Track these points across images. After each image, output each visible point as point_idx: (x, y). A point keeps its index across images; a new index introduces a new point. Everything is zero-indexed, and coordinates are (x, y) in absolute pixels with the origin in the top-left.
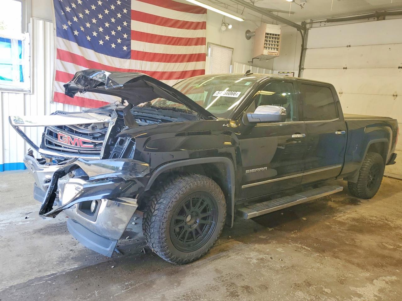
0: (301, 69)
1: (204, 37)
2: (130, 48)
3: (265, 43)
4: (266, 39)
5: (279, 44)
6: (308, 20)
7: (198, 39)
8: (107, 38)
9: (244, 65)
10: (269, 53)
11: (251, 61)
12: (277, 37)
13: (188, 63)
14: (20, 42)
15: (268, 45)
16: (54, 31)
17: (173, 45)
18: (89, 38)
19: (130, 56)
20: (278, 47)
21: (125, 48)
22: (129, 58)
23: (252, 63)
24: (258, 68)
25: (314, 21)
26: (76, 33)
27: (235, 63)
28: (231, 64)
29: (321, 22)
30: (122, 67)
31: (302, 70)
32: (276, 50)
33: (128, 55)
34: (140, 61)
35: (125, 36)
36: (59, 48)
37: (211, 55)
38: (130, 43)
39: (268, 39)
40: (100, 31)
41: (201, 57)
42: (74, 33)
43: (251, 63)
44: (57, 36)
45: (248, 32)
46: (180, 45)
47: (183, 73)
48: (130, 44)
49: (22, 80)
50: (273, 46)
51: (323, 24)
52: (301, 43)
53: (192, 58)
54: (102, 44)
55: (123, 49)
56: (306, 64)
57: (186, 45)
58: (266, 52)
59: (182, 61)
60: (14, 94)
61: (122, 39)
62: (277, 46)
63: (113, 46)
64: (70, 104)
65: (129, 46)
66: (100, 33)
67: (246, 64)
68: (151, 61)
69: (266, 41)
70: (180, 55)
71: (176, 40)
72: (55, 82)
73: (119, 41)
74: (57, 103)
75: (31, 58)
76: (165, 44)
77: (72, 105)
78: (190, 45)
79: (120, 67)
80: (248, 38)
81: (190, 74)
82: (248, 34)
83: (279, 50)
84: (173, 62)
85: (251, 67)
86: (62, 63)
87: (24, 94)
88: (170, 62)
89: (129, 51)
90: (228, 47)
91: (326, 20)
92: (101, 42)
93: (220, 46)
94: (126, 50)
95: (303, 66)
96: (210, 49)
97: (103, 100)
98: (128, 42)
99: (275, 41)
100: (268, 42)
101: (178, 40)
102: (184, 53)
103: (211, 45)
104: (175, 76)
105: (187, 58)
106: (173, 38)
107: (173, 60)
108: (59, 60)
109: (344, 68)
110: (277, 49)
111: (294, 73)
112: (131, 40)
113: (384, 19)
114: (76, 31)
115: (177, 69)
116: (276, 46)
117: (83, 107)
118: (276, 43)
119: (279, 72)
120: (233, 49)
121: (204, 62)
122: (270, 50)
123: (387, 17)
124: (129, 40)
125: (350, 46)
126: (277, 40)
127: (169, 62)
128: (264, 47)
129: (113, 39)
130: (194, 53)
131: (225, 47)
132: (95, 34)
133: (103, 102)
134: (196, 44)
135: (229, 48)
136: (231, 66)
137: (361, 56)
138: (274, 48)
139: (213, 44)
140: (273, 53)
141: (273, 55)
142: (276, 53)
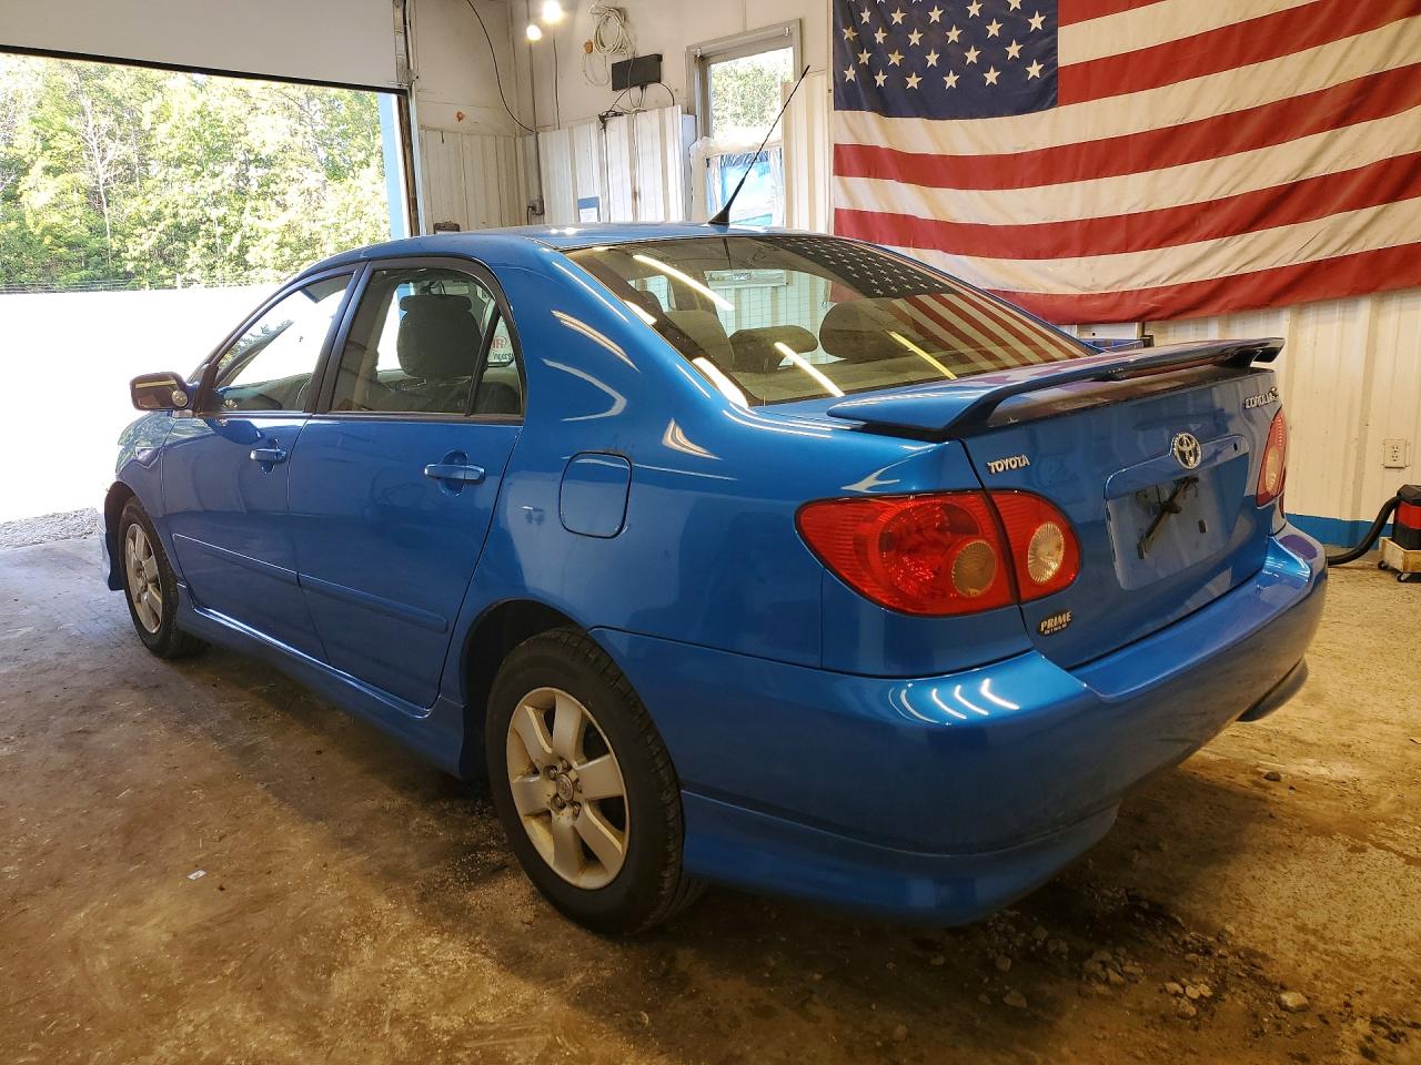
2: (1054, 63)
8: (972, 56)
18: (913, 82)
19: (1054, 95)
21: (1031, 71)
22: (1053, 104)
26: (881, 79)
30: (1025, 148)
33: (1043, 96)
34: (1096, 101)
35: (1036, 22)
36: (841, 142)
38: (1056, 40)
42: (877, 82)
44: (835, 107)
48: (1056, 47)
54: (955, 86)
55: (1028, 74)
59: (1369, 23)
61: (1025, 37)
63: (992, 77)
65: (1048, 54)
66: (950, 49)
68: (1153, 85)
73: (1014, 50)
79: (1017, 148)
84: (1304, 47)
86: (844, 185)
88: (1279, 55)
89: (1047, 75)
92: (951, 81)
94: (1038, 75)
98: (1046, 40)
104: (1309, 119)
107: (1304, 37)
108: (836, 177)
112: (1060, 29)
114: (881, 73)
124: (1050, 31)
129: (993, 52)
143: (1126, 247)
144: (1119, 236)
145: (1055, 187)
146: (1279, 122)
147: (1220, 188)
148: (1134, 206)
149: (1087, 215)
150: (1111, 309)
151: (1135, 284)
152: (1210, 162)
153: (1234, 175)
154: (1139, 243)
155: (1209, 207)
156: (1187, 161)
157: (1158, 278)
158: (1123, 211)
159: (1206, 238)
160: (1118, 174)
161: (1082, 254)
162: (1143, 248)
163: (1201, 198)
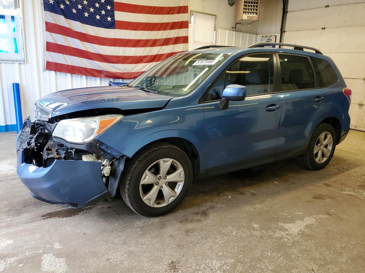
0: (282, 31)
1: (186, 5)
2: (114, 19)
3: (244, 9)
4: (245, 4)
5: (258, 8)
7: (180, 8)
8: (92, 10)
9: (227, 31)
10: (248, 18)
11: (235, 26)
13: (171, 30)
14: (13, 18)
15: (247, 10)
16: (41, 6)
17: (155, 14)
18: (74, 11)
20: (257, 12)
21: (109, 19)
22: (114, 28)
23: (236, 28)
24: (241, 33)
26: (62, 6)
27: (218, 29)
28: (215, 30)
30: (108, 37)
31: (283, 33)
32: (255, 14)
33: (113, 25)
34: (124, 30)
35: (109, 8)
36: (47, 21)
37: (194, 23)
38: (114, 13)
39: (248, 4)
40: (84, 4)
41: (184, 25)
42: (60, 7)
44: (45, 10)
46: (162, 14)
47: (167, 40)
49: (17, 52)
50: (253, 10)
52: (282, 7)
53: (174, 26)
54: (87, 16)
55: (108, 19)
56: (287, 27)
57: (168, 14)
58: (245, 17)
59: (165, 29)
60: (10, 64)
61: (106, 10)
62: (257, 10)
63: (98, 17)
64: (61, 72)
65: (113, 16)
66: (85, 6)
67: (229, 30)
68: (135, 30)
69: (245, 6)
70: (162, 24)
71: (158, 9)
72: (47, 52)
73: (103, 12)
74: (50, 71)
75: (23, 31)
76: (147, 13)
77: (63, 72)
78: (172, 14)
79: (105, 36)
80: (231, 5)
81: (173, 41)
82: (230, 1)
83: (258, 14)
84: (157, 30)
85: (235, 32)
86: (51, 35)
87: (19, 64)
88: (154, 31)
89: (113, 21)
90: (210, 15)
92: (86, 14)
93: (203, 13)
94: (110, 20)
95: (284, 29)
96: (193, 16)
97: (91, 67)
98: (112, 13)
99: (254, 6)
100: (248, 7)
101: (160, 10)
102: (167, 21)
103: (194, 13)
104: (158, 44)
105: (169, 26)
106: (155, 7)
107: (156, 28)
109: (322, 29)
110: (256, 13)
111: (276, 36)
112: (115, 11)
114: (62, 5)
115: (161, 36)
116: (255, 10)
117: (73, 74)
118: (255, 7)
119: (262, 36)
120: (216, 16)
121: (187, 29)
122: (250, 15)
124: (112, 11)
125: (328, 6)
126: (256, 5)
127: (152, 30)
128: (244, 12)
129: (98, 11)
130: (177, 21)
131: (208, 14)
132: (80, 7)
133: (91, 69)
134: (179, 13)
135: (212, 15)
136: (215, 31)
137: (339, 15)
138: (253, 13)
139: (196, 12)
140: (252, 17)
141: (252, 19)
142: (255, 17)
143: (131, 63)
144: (130, 60)
145: (116, 47)
146: (154, 43)
147: (147, 53)
148: (133, 54)
149: (124, 55)
150: (130, 76)
151: (133, 71)
152: (145, 48)
153: (148, 51)
154: (134, 62)
155: (145, 57)
156: (141, 47)
157: (138, 70)
158: (131, 55)
159: (145, 63)
160: (129, 47)
161: (123, 63)
162: (135, 63)
163: (144, 55)
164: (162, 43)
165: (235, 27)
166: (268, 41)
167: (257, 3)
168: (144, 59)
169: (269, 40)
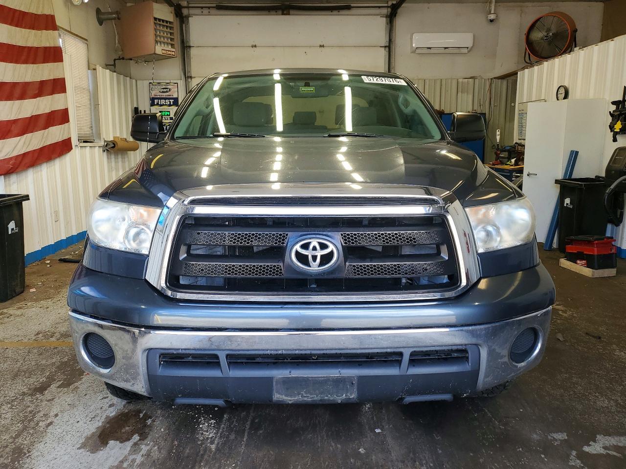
0: (187, 77)
1: (52, 14)
3: (155, 35)
4: (155, 27)
5: (174, 37)
6: (183, 2)
7: (47, 18)
9: (107, 71)
10: (163, 52)
11: (113, 63)
12: (168, 25)
15: (159, 38)
17: (18, 26)
23: (115, 67)
25: (190, 5)
27: (98, 66)
28: (89, 68)
29: (202, 8)
31: (189, 80)
32: (170, 47)
37: (65, 51)
39: (158, 28)
43: (113, 67)
45: (98, 11)
46: (25, 28)
50: (166, 40)
51: (206, 11)
57: (33, 28)
58: (159, 50)
59: (35, 61)
69: (155, 32)
70: (30, 49)
71: (19, 16)
78: (38, 28)
80: (101, 22)
81: (51, 87)
83: (176, 46)
84: (24, 63)
88: (19, 63)
90: (81, 37)
91: (215, 5)
95: (189, 74)
96: (60, 37)
100: (158, 32)
101: (21, 18)
102: (35, 45)
103: (61, 30)
104: (30, 93)
105: (40, 55)
106: (15, 11)
107: (23, 58)
110: (172, 45)
111: (177, 83)
113: (289, 14)
115: (31, 76)
116: (169, 40)
119: (150, 83)
120: (87, 40)
121: (62, 63)
123: (291, 12)
125: (255, 46)
126: (169, 31)
128: (155, 41)
131: (77, 35)
134: (47, 28)
135: (83, 38)
136: (89, 71)
137: (273, 60)
138: (168, 44)
139: (63, 29)
140: (169, 51)
141: (169, 54)
142: (173, 52)
146: (24, 91)
147: (16, 114)
152: (12, 102)
153: (18, 109)
157: (9, 153)
159: (17, 136)
163: (12, 117)
164: (37, 92)
165: (114, 65)
166: (163, 92)
167: (171, 28)
168: (13, 128)
169: (165, 90)
